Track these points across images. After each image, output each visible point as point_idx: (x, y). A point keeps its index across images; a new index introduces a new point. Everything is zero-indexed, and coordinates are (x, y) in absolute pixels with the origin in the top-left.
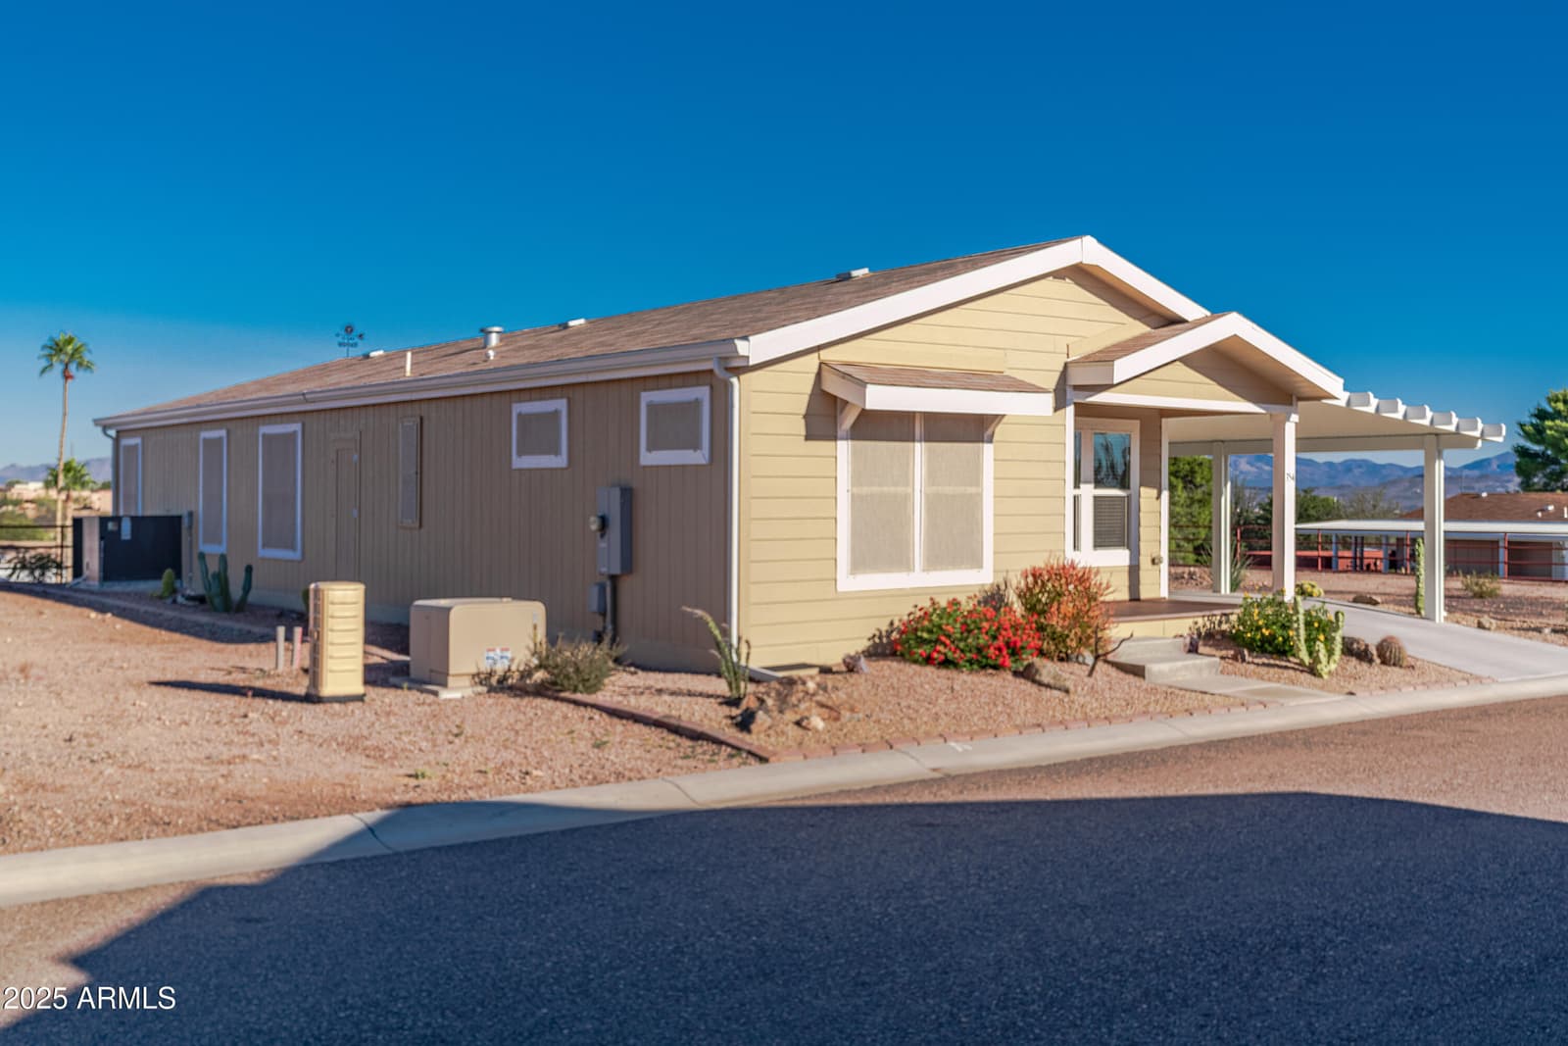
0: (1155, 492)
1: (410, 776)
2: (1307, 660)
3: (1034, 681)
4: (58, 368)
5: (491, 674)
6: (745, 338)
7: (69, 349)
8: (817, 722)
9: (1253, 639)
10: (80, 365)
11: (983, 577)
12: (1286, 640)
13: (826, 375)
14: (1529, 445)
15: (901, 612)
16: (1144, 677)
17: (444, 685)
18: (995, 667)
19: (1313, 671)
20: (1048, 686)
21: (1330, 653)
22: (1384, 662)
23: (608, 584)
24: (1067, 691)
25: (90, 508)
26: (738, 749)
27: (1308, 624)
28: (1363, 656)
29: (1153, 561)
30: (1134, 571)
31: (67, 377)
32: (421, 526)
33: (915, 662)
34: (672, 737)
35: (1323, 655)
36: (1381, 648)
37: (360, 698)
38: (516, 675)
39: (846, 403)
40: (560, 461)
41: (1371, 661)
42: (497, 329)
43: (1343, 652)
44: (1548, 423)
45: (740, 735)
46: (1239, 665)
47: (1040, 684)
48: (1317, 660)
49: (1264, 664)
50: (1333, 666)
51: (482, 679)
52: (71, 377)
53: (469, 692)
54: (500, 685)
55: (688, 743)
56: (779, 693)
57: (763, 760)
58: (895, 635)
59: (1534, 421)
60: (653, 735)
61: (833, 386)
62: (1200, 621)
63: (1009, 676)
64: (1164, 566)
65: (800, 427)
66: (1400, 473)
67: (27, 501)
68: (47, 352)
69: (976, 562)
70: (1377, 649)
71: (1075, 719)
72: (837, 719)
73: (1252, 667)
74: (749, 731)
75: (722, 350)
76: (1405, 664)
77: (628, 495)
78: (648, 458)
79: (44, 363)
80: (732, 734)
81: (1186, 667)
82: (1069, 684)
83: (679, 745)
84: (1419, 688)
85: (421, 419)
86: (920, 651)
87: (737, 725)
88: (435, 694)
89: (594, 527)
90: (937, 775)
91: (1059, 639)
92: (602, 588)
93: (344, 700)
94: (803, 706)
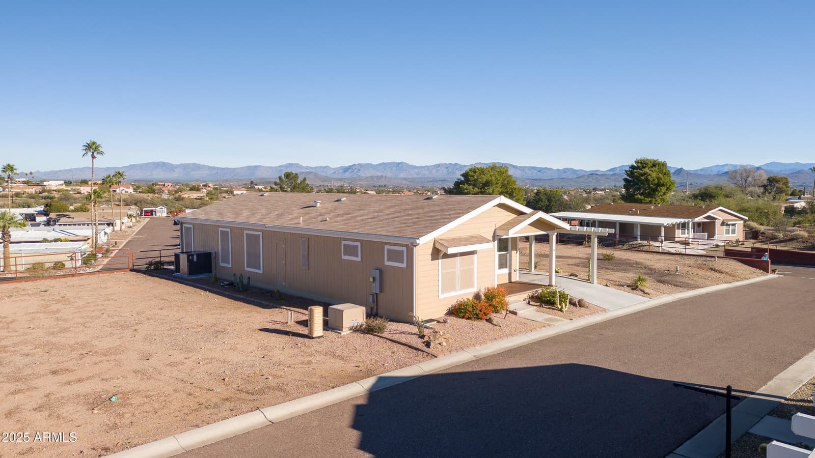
0: (516, 251)
1: (357, 366)
2: (560, 307)
3: (492, 324)
4: (90, 154)
5: (353, 327)
6: (418, 239)
7: (94, 147)
8: (444, 344)
9: (544, 300)
10: (98, 153)
11: (474, 290)
12: (554, 300)
13: (436, 242)
14: (628, 178)
15: (454, 302)
16: (517, 315)
17: (342, 331)
18: (481, 319)
19: (561, 310)
20: (495, 325)
21: (566, 305)
22: (580, 307)
23: (375, 295)
24: (500, 327)
25: (80, 193)
26: (429, 353)
27: (560, 296)
28: (574, 305)
29: (515, 271)
30: (510, 274)
31: (93, 157)
32: (309, 269)
33: (460, 318)
34: (410, 349)
35: (564, 307)
36: (579, 302)
37: (322, 336)
38: (359, 327)
39: (441, 251)
40: (358, 259)
41: (576, 306)
42: (320, 201)
43: (569, 304)
44: (635, 171)
45: (427, 349)
46: (541, 308)
47: (493, 324)
48: (562, 308)
49: (548, 308)
50: (566, 309)
51: (351, 328)
52: (95, 157)
53: (349, 332)
54: (357, 330)
55: (415, 351)
56: (433, 335)
57: (436, 357)
58: (453, 308)
59: (630, 170)
60: (406, 349)
61: (438, 246)
62: (530, 294)
63: (485, 321)
64: (518, 272)
65: (430, 257)
66: (584, 173)
67: (53, 191)
68: (85, 148)
69: (473, 286)
70: (578, 302)
71: (504, 336)
72: (448, 342)
73: (545, 309)
74: (430, 348)
75: (412, 241)
76: (585, 306)
77: (381, 272)
78: (387, 263)
79: (84, 152)
80: (425, 349)
81: (527, 311)
82: (501, 324)
83: (413, 352)
84: (589, 315)
85: (309, 239)
86: (461, 315)
87: (426, 345)
88: (340, 333)
89: (372, 280)
90: (475, 358)
91: (495, 307)
92: (373, 297)
93: (318, 337)
94: (440, 339)
